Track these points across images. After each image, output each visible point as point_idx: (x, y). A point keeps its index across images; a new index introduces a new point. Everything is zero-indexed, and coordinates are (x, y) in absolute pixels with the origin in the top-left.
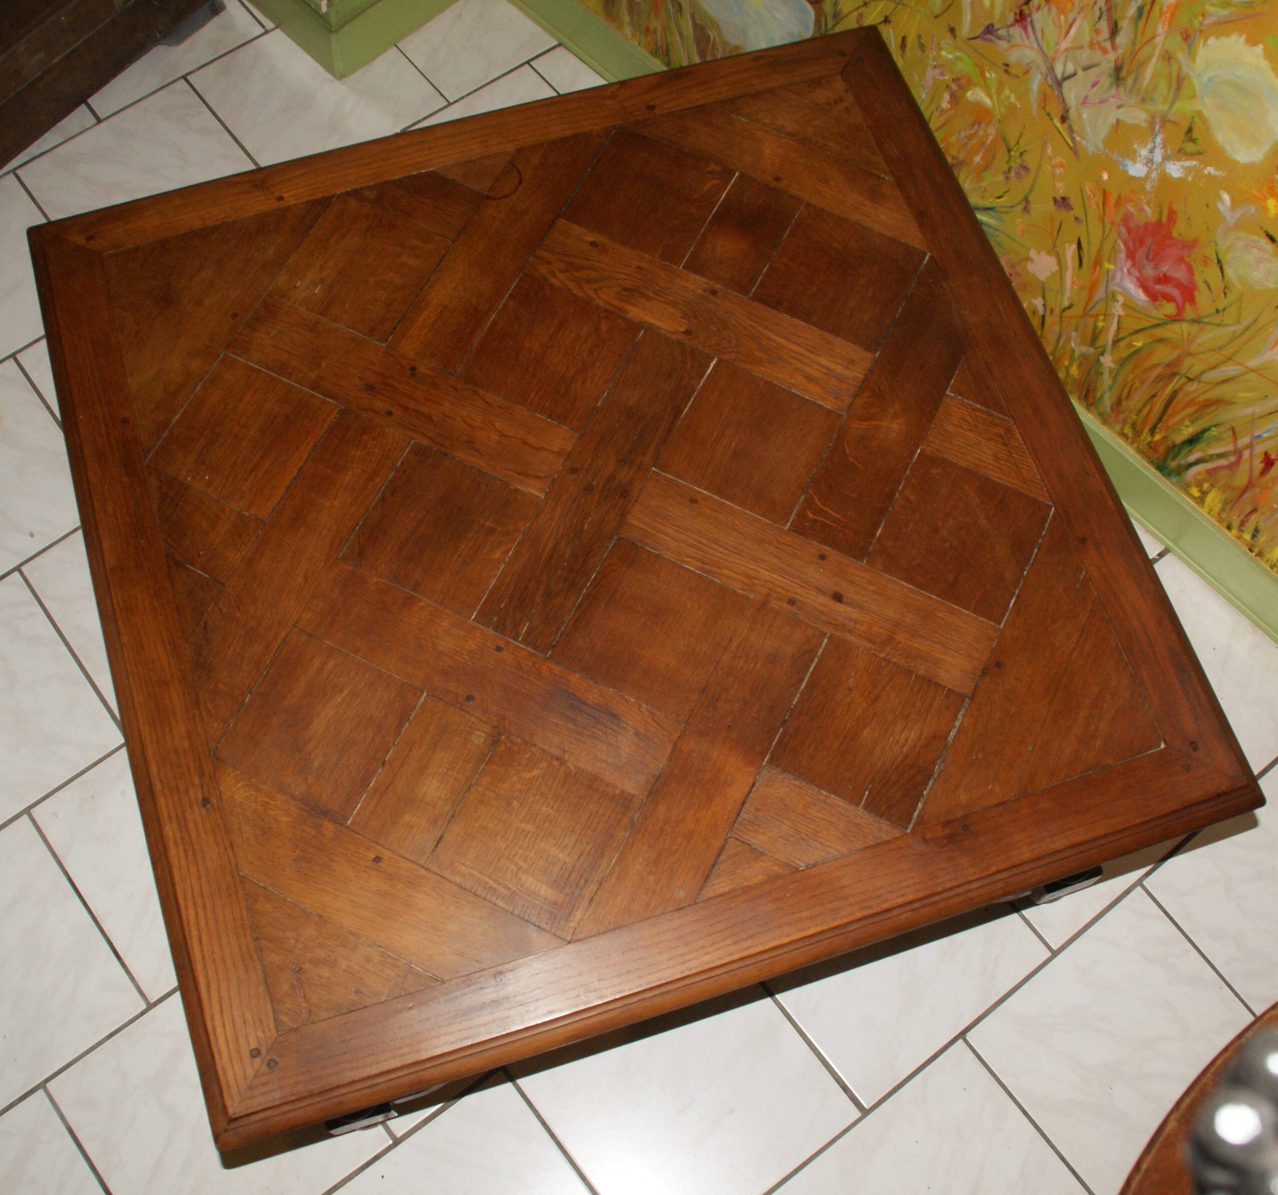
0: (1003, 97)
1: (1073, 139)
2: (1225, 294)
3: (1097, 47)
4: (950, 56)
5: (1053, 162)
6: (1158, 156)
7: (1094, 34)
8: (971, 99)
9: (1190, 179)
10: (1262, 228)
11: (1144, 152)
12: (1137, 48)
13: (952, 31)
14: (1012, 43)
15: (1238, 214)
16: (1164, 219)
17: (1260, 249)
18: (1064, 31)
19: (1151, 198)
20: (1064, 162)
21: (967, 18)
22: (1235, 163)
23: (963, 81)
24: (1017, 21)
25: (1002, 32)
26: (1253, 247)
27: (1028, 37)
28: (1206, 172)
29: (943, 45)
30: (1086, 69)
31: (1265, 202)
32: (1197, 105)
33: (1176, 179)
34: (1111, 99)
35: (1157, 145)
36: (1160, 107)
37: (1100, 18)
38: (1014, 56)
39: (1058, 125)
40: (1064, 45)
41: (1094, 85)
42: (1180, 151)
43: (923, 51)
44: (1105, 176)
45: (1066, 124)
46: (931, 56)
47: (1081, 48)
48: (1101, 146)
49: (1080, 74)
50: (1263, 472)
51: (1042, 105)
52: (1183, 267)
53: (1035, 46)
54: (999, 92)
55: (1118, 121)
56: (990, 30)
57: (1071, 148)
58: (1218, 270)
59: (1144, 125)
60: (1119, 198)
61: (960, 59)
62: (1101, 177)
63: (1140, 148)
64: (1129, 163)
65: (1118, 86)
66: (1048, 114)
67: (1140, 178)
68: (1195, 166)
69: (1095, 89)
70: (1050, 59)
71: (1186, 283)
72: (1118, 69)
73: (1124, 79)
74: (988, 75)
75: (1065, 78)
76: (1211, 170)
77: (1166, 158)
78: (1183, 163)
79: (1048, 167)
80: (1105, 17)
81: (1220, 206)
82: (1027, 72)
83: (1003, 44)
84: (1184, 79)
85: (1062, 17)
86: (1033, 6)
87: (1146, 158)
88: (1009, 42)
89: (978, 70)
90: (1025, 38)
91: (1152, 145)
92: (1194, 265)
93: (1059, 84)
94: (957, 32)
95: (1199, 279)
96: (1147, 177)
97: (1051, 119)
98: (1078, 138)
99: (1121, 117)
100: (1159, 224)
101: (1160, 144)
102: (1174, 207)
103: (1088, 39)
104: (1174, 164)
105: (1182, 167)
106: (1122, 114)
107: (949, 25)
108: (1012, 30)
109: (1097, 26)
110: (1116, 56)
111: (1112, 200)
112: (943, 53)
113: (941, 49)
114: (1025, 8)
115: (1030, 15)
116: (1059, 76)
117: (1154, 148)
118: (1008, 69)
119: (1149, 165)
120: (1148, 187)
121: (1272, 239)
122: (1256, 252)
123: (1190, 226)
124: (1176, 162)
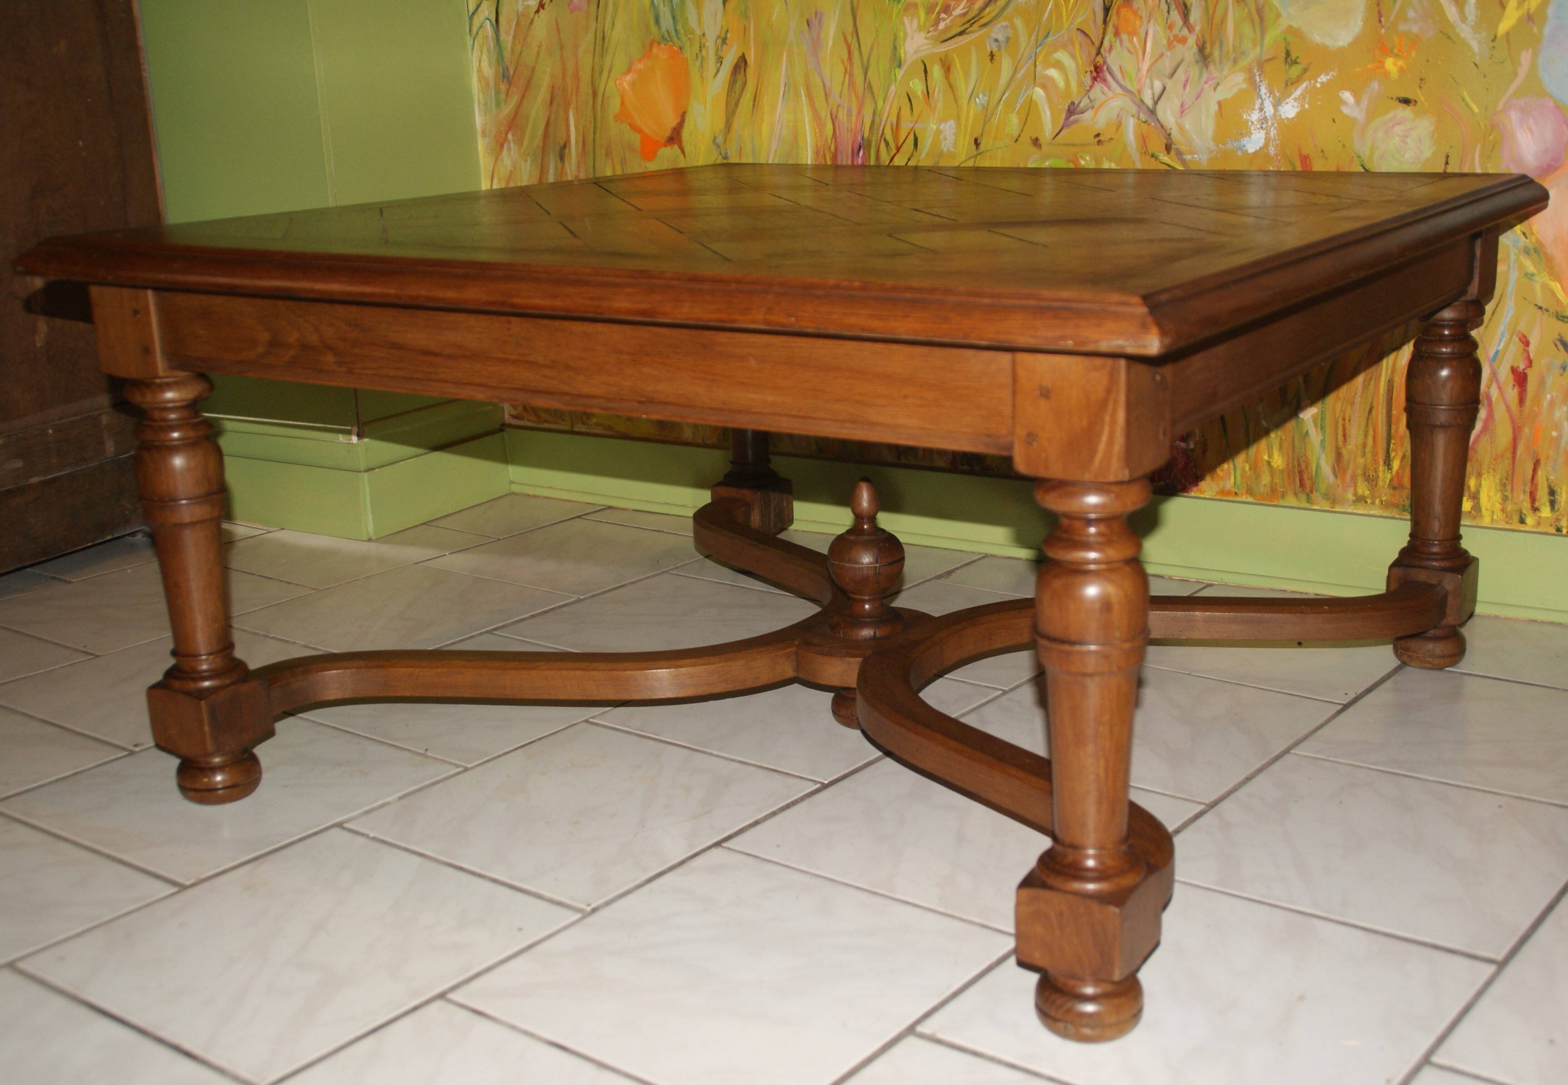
1: (1184, 162)
3: (1175, 43)
6: (1269, 110)
7: (1168, 31)
9: (1307, 106)
10: (1392, 98)
11: (1255, 116)
12: (1211, 12)
13: (1036, 142)
14: (1096, 106)
15: (1365, 103)
17: (1399, 124)
18: (1140, 53)
19: (1279, 162)
21: (1047, 116)
22: (1341, 50)
24: (1095, 79)
25: (1085, 102)
26: (1393, 126)
27: (1109, 88)
28: (1318, 85)
30: (1172, 75)
31: (1383, 67)
32: (1284, 22)
33: (1295, 118)
34: (1206, 86)
35: (1264, 97)
36: (1253, 54)
37: (1168, 12)
38: (1102, 120)
39: (1165, 158)
40: (1145, 66)
41: (1185, 87)
42: (1287, 85)
45: (1172, 152)
47: (1162, 55)
48: (1212, 145)
49: (1169, 84)
50: (1522, 400)
51: (1145, 150)
53: (1119, 90)
55: (1219, 103)
56: (1072, 110)
59: (1244, 86)
63: (1249, 115)
64: (1245, 141)
65: (1207, 66)
66: (1152, 156)
67: (1261, 148)
68: (1306, 88)
69: (1188, 89)
70: (1136, 93)
72: (1201, 49)
73: (1211, 54)
75: (1156, 103)
76: (1323, 78)
77: (1276, 105)
78: (1293, 96)
80: (1173, 7)
81: (1345, 110)
82: (1118, 126)
83: (1088, 116)
84: (1263, 7)
85: (1135, 39)
86: (1105, 50)
87: (1259, 120)
88: (1093, 107)
90: (1106, 89)
91: (1259, 101)
93: (1152, 112)
94: (1042, 141)
96: (1266, 145)
97: (1157, 158)
98: (1189, 157)
99: (1221, 97)
101: (1265, 94)
102: (1304, 152)
103: (1165, 42)
104: (1287, 103)
106: (1223, 93)
107: (1031, 138)
108: (1092, 94)
109: (1169, 21)
110: (1196, 37)
114: (1099, 59)
115: (1105, 62)
116: (1149, 102)
117: (1262, 104)
118: (1099, 138)
119: (1264, 126)
120: (1272, 151)
121: (1406, 101)
122: (1398, 130)
123: (1326, 159)
124: (1287, 100)
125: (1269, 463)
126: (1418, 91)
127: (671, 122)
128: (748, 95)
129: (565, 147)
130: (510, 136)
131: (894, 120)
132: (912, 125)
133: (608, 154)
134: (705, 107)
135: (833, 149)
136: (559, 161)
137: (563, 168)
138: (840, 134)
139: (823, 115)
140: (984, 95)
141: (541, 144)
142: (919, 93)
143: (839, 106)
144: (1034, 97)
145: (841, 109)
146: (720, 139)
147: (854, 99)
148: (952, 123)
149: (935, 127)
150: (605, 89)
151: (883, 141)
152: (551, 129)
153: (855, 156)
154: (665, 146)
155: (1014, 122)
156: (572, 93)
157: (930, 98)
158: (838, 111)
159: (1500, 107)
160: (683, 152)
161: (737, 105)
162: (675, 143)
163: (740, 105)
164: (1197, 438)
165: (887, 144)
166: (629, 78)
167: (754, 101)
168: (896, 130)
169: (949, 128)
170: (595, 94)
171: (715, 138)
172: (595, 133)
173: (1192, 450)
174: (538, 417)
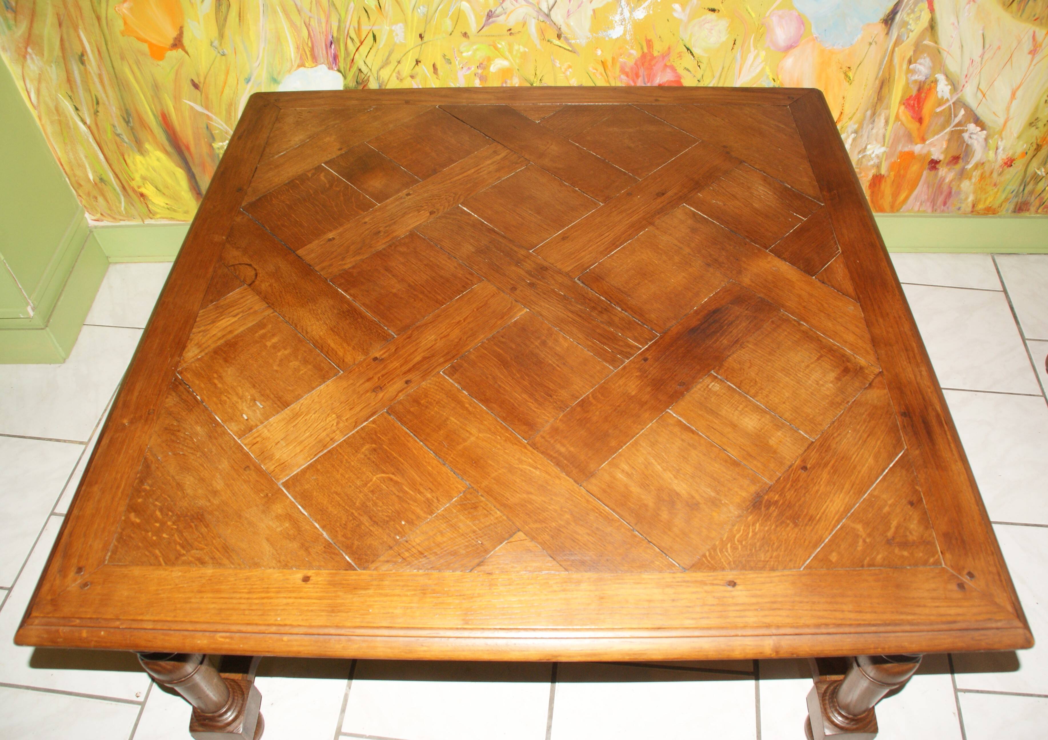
0: (515, 53)
1: (570, 45)
2: (699, 66)
4: (470, 53)
5: (563, 70)
6: (627, 14)
8: (494, 71)
9: (651, 12)
10: (704, 9)
11: (618, 18)
13: (465, 35)
14: (508, 13)
15: (688, 11)
16: (645, 50)
17: (708, 23)
19: (632, 43)
20: (569, 63)
21: (472, 19)
23: (485, 63)
25: (499, 10)
26: (704, 24)
27: (517, 1)
28: (659, 1)
29: (462, 49)
33: (642, 19)
34: (585, 0)
35: (623, 7)
38: (512, 20)
39: (557, 42)
41: (570, 1)
43: (451, 63)
44: (599, 52)
45: (562, 38)
46: (457, 63)
48: (589, 35)
51: (543, 37)
52: (668, 70)
54: (510, 51)
55: (594, 10)
56: (490, 15)
57: (571, 51)
58: (690, 55)
60: (613, 59)
61: (477, 49)
62: (596, 54)
63: (613, 17)
64: (610, 32)
66: (548, 41)
67: (620, 36)
68: (651, 2)
69: (572, 2)
70: (536, 4)
71: (673, 79)
74: (500, 46)
75: (550, 10)
77: (632, 11)
78: (643, 6)
79: (561, 75)
81: (675, 15)
82: (524, 24)
83: (502, 18)
87: (620, 20)
88: (505, 13)
89: (492, 47)
90: (514, 2)
91: (621, 9)
92: (675, 64)
93: (548, 16)
94: (469, 33)
95: (680, 71)
96: (624, 34)
97: (551, 43)
98: (573, 42)
99: (595, 7)
100: (644, 56)
101: (624, 5)
102: (649, 38)
105: (644, 8)
106: (595, 4)
107: (461, 32)
108: (503, 6)
111: (609, 63)
112: (465, 54)
113: (462, 53)
116: (546, 11)
117: (622, 10)
118: (511, 31)
119: (623, 23)
120: (628, 37)
121: (713, 10)
122: (707, 26)
123: (662, 41)
124: (639, 9)
126: (721, 5)
127: (172, 34)
128: (233, 13)
129: (82, 55)
130: (29, 50)
131: (356, 25)
132: (370, 28)
133: (123, 58)
134: (199, 23)
135: (310, 45)
136: (81, 65)
137: (85, 69)
138: (314, 34)
139: (298, 23)
140: (424, 7)
141: (61, 54)
142: (373, 7)
143: (310, 18)
144: (462, 8)
145: (312, 20)
146: (216, 43)
147: (322, 12)
148: (401, 25)
149: (388, 28)
150: (107, 14)
151: (349, 39)
152: (67, 45)
153: (328, 49)
154: (171, 50)
155: (448, 24)
156: (77, 17)
157: (382, 10)
158: (310, 20)
159: (768, 14)
160: (187, 53)
161: (225, 19)
162: (179, 48)
163: (228, 20)
165: (352, 40)
166: (126, 5)
167: (240, 17)
168: (358, 31)
169: (399, 28)
170: (99, 18)
171: (212, 44)
172: (106, 44)
174: (114, 218)
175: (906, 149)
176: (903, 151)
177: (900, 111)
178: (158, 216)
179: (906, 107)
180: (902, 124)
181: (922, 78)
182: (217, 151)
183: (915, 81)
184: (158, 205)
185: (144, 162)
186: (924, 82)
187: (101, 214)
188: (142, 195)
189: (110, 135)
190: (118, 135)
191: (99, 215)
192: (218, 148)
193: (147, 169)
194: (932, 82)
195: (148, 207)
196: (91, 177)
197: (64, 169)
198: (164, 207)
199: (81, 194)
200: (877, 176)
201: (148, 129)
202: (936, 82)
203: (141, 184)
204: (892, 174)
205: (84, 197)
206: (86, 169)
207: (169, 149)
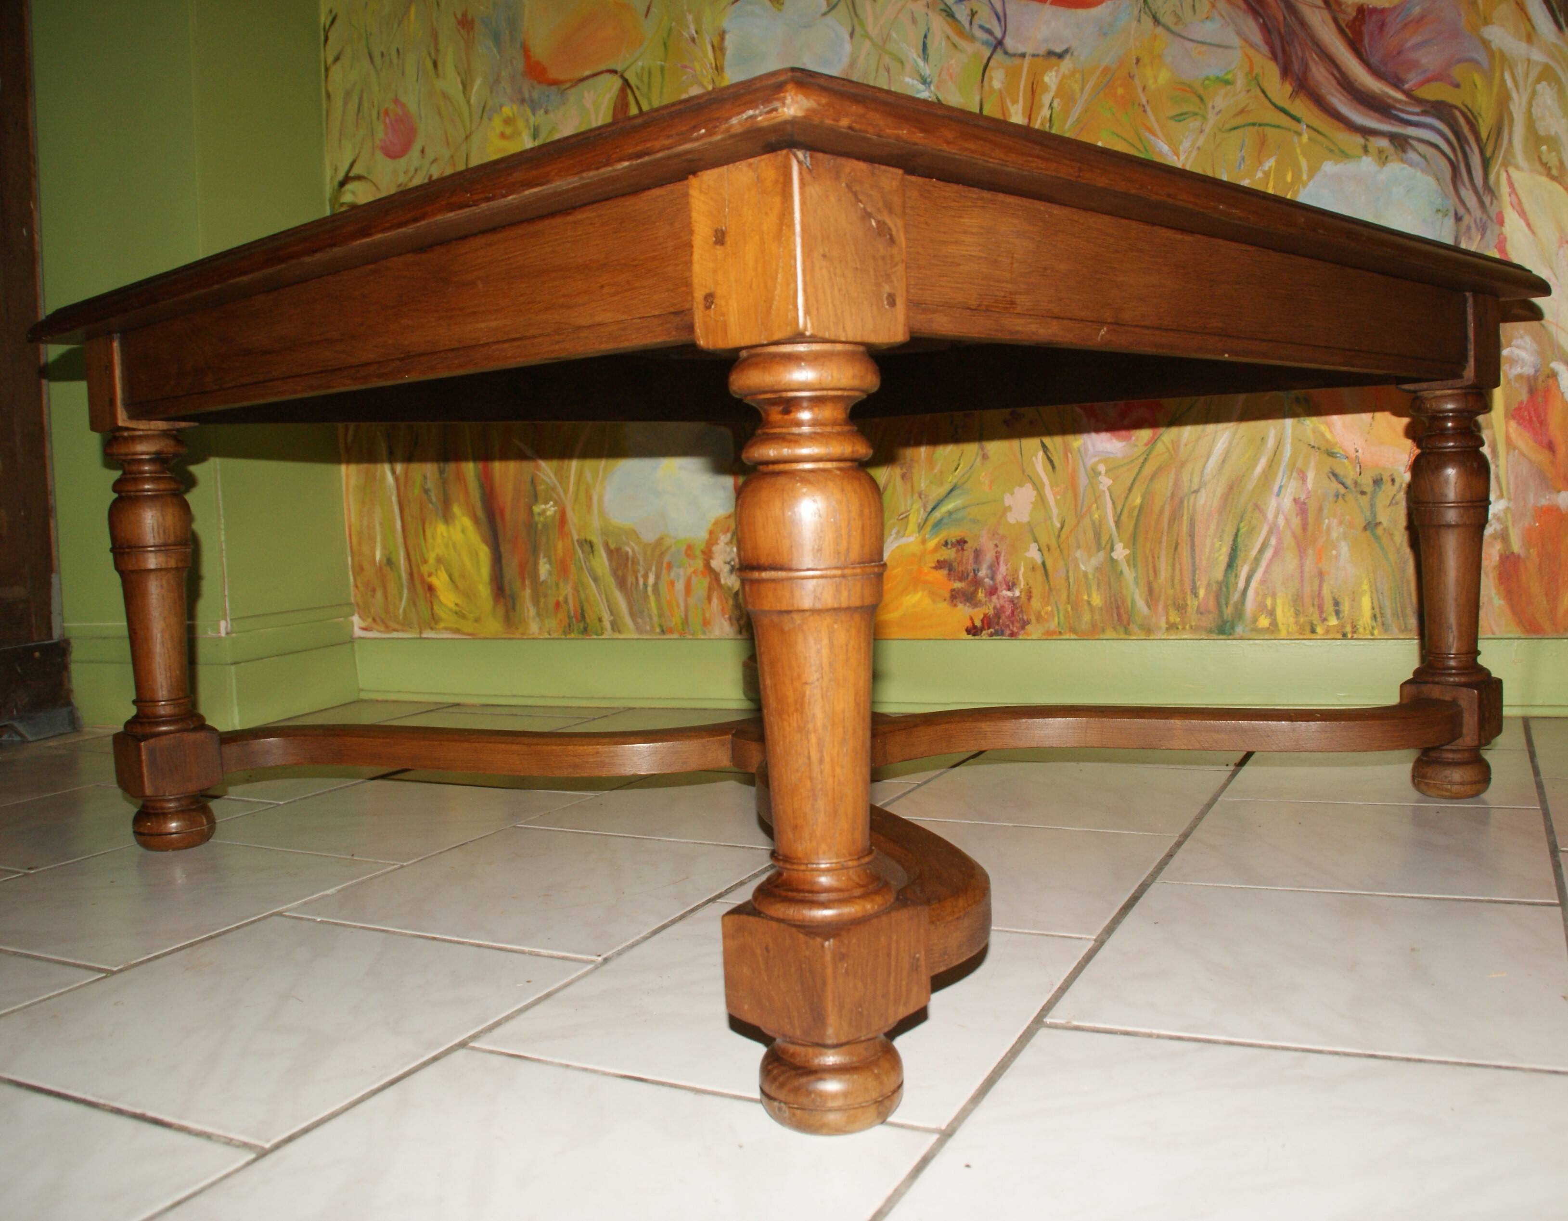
50: (1305, 525)
125: (1089, 603)
164: (1022, 586)
173: (1018, 597)
174: (387, 627)
175: (1543, 502)
176: (1539, 505)
177: (1511, 430)
178: (442, 625)
179: (1518, 423)
180: (1522, 454)
181: (1529, 370)
182: (537, 518)
183: (1520, 377)
184: (446, 606)
185: (445, 534)
186: (1535, 378)
187: (374, 620)
188: (431, 588)
189: (417, 491)
190: (426, 491)
191: (370, 620)
192: (539, 514)
193: (447, 546)
194: (1548, 377)
195: (432, 609)
196: (378, 556)
197: (351, 542)
198: (451, 610)
199: (359, 585)
200: (1507, 557)
201: (462, 482)
202: (1553, 375)
203: (433, 570)
204: (1534, 552)
205: (361, 588)
206: (375, 542)
207: (480, 513)
